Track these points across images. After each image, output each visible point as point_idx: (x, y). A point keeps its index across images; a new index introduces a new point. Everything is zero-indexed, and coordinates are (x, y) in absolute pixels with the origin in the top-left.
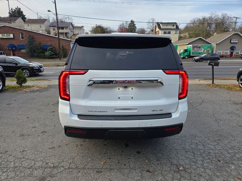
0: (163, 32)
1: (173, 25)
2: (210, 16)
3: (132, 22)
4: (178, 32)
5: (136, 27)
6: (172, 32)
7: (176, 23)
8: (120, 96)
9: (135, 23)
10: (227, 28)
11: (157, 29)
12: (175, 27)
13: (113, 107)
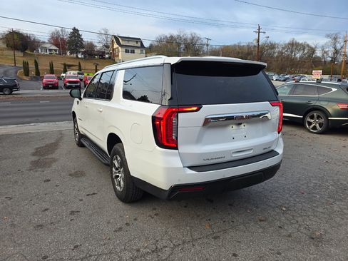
0: (124, 50)
1: (137, 42)
2: (178, 34)
3: (75, 31)
4: (144, 52)
5: (82, 39)
6: (136, 51)
7: (139, 39)
8: (233, 136)
9: (80, 33)
10: (198, 50)
11: (116, 46)
12: (139, 45)
13: (230, 151)
